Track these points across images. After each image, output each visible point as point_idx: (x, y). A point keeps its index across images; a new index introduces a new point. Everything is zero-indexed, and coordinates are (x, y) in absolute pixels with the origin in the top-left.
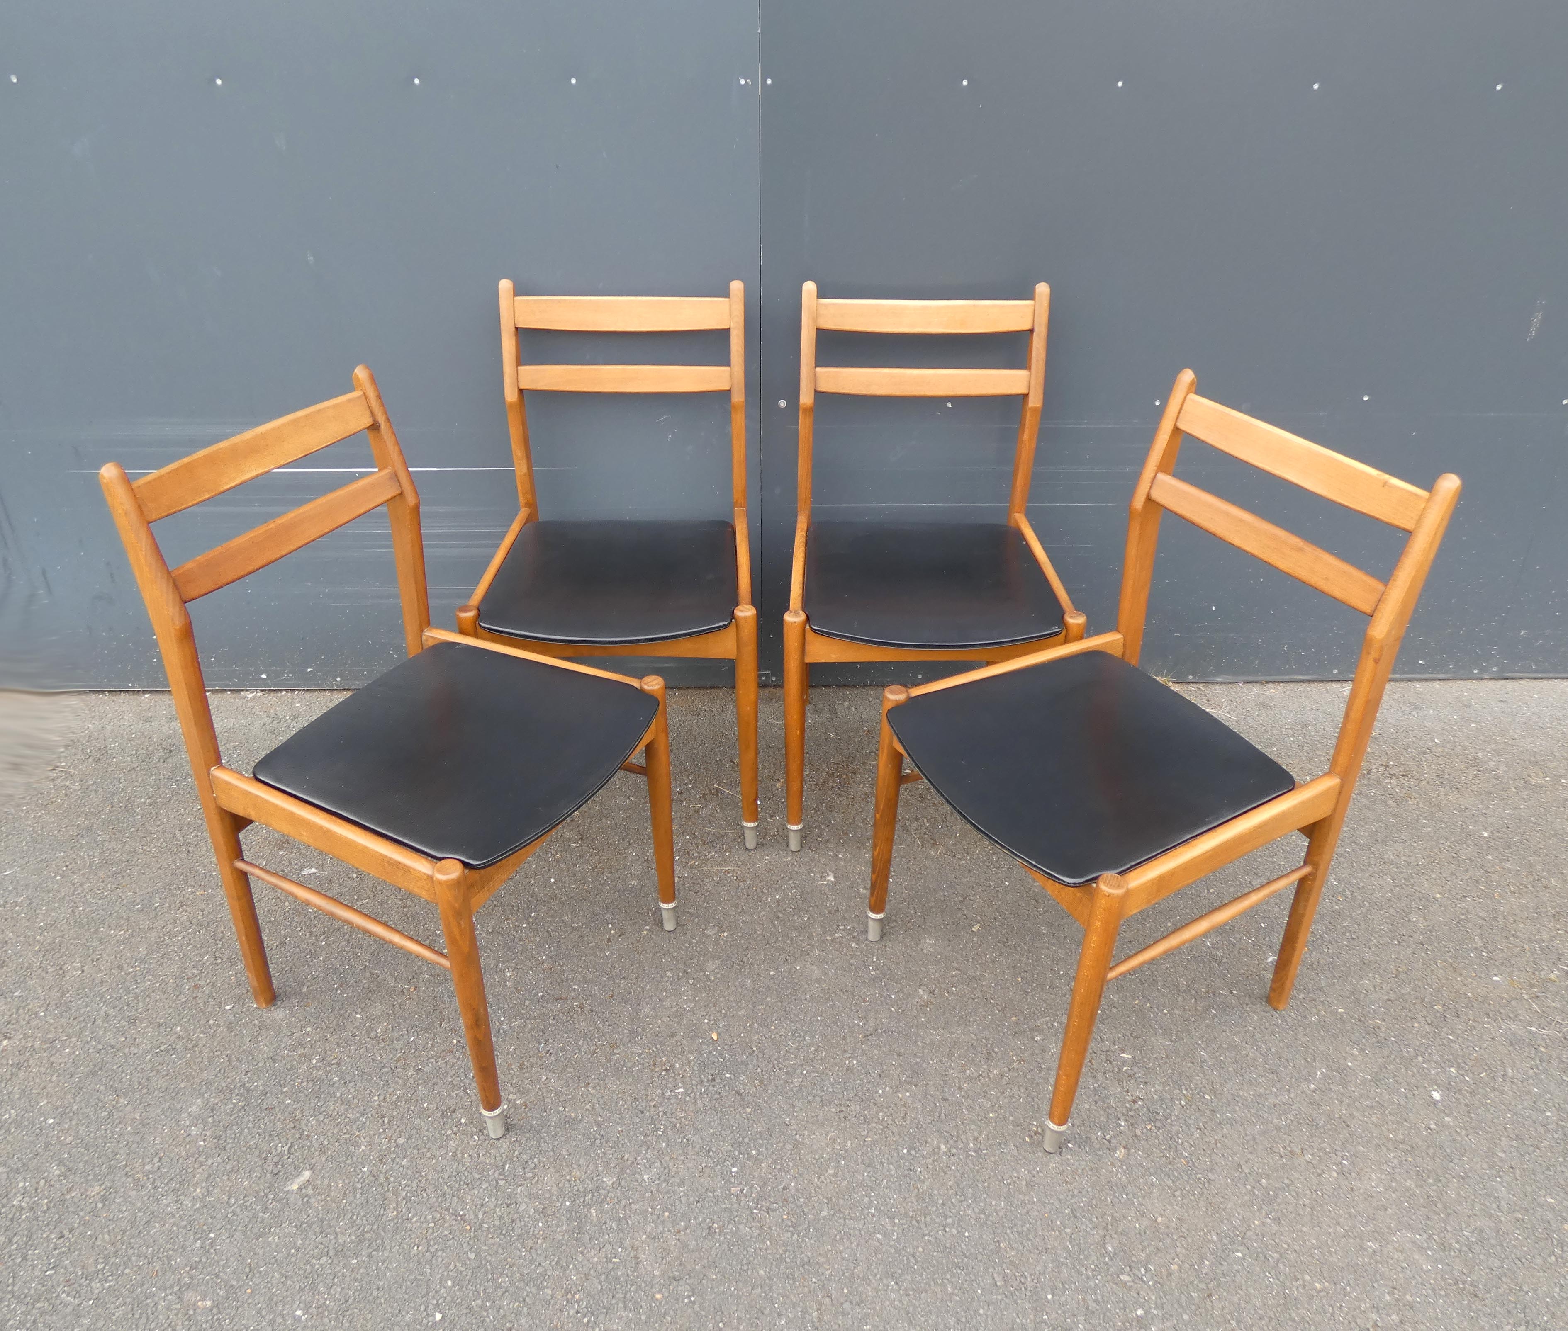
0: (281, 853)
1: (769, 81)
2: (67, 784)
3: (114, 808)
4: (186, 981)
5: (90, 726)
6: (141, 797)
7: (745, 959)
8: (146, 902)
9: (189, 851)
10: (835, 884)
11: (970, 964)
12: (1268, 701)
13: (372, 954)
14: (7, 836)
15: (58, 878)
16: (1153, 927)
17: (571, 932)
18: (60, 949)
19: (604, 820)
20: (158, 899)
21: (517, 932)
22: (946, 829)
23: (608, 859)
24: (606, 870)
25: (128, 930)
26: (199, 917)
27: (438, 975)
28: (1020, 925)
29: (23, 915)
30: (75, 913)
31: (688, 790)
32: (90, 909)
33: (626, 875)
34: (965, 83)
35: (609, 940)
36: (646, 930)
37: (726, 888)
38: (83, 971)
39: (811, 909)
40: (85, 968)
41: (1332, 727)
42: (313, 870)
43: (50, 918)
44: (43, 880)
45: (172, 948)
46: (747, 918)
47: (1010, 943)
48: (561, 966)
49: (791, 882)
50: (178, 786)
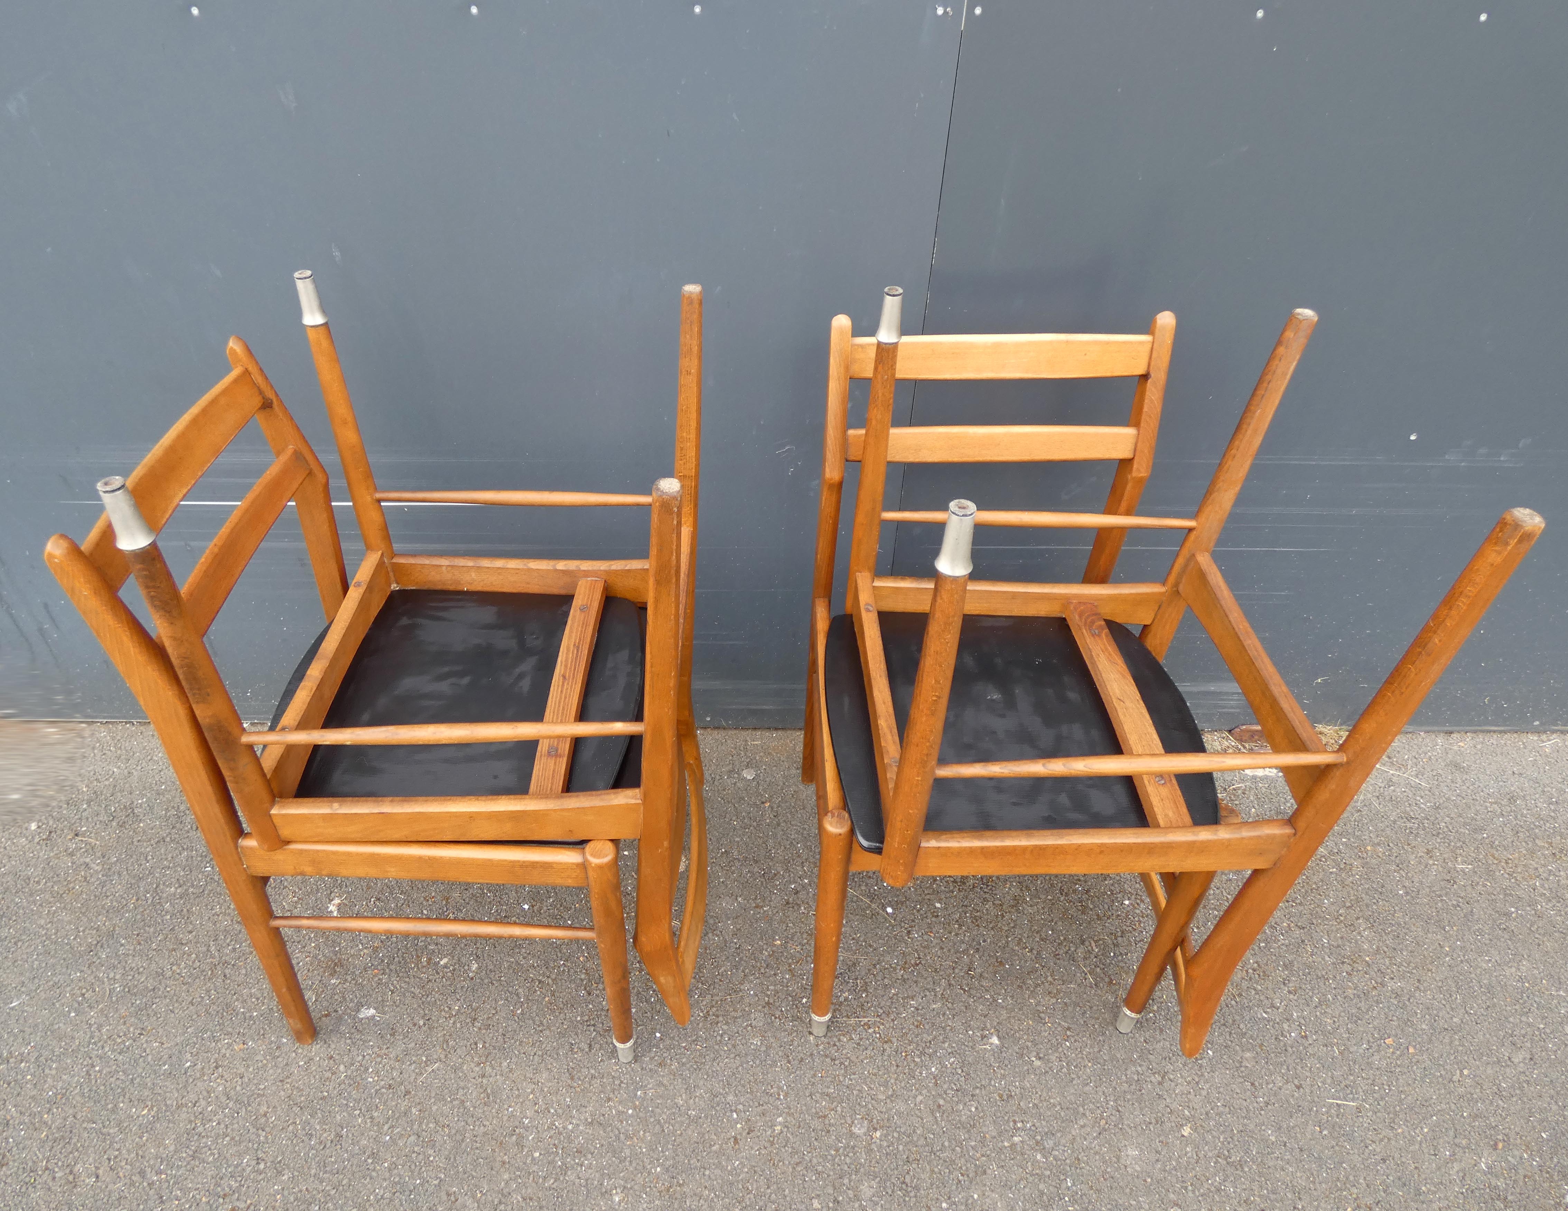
0: (333, 981)
1: (978, 11)
2: (88, 860)
3: (140, 902)
4: (221, 1200)
5: (115, 770)
6: (170, 886)
7: (908, 1180)
8: (174, 1058)
9: (225, 976)
10: (1001, 1048)
11: (1190, 1194)
12: (1458, 759)
13: (448, 1158)
14: (15, 943)
15: (73, 1014)
16: (1406, 1134)
17: (689, 1125)
18: (71, 1138)
19: (710, 935)
20: (188, 1056)
21: (622, 1122)
22: (1120, 958)
23: (721, 1000)
24: (721, 1019)
25: (152, 1107)
26: (238, 1088)
27: (531, 1199)
28: (1241, 1128)
29: (29, 1077)
30: (90, 1075)
31: (804, 887)
32: (108, 1070)
33: (745, 1028)
34: (1260, 14)
35: (736, 1141)
36: (780, 1123)
37: (868, 1052)
38: (97, 1177)
39: (978, 1091)
40: (101, 1172)
41: (1545, 802)
42: (372, 1011)
43: (60, 1084)
44: (55, 1018)
45: (204, 1140)
46: (901, 1106)
47: (1233, 1158)
48: (680, 1185)
49: (946, 1045)
50: (212, 868)
